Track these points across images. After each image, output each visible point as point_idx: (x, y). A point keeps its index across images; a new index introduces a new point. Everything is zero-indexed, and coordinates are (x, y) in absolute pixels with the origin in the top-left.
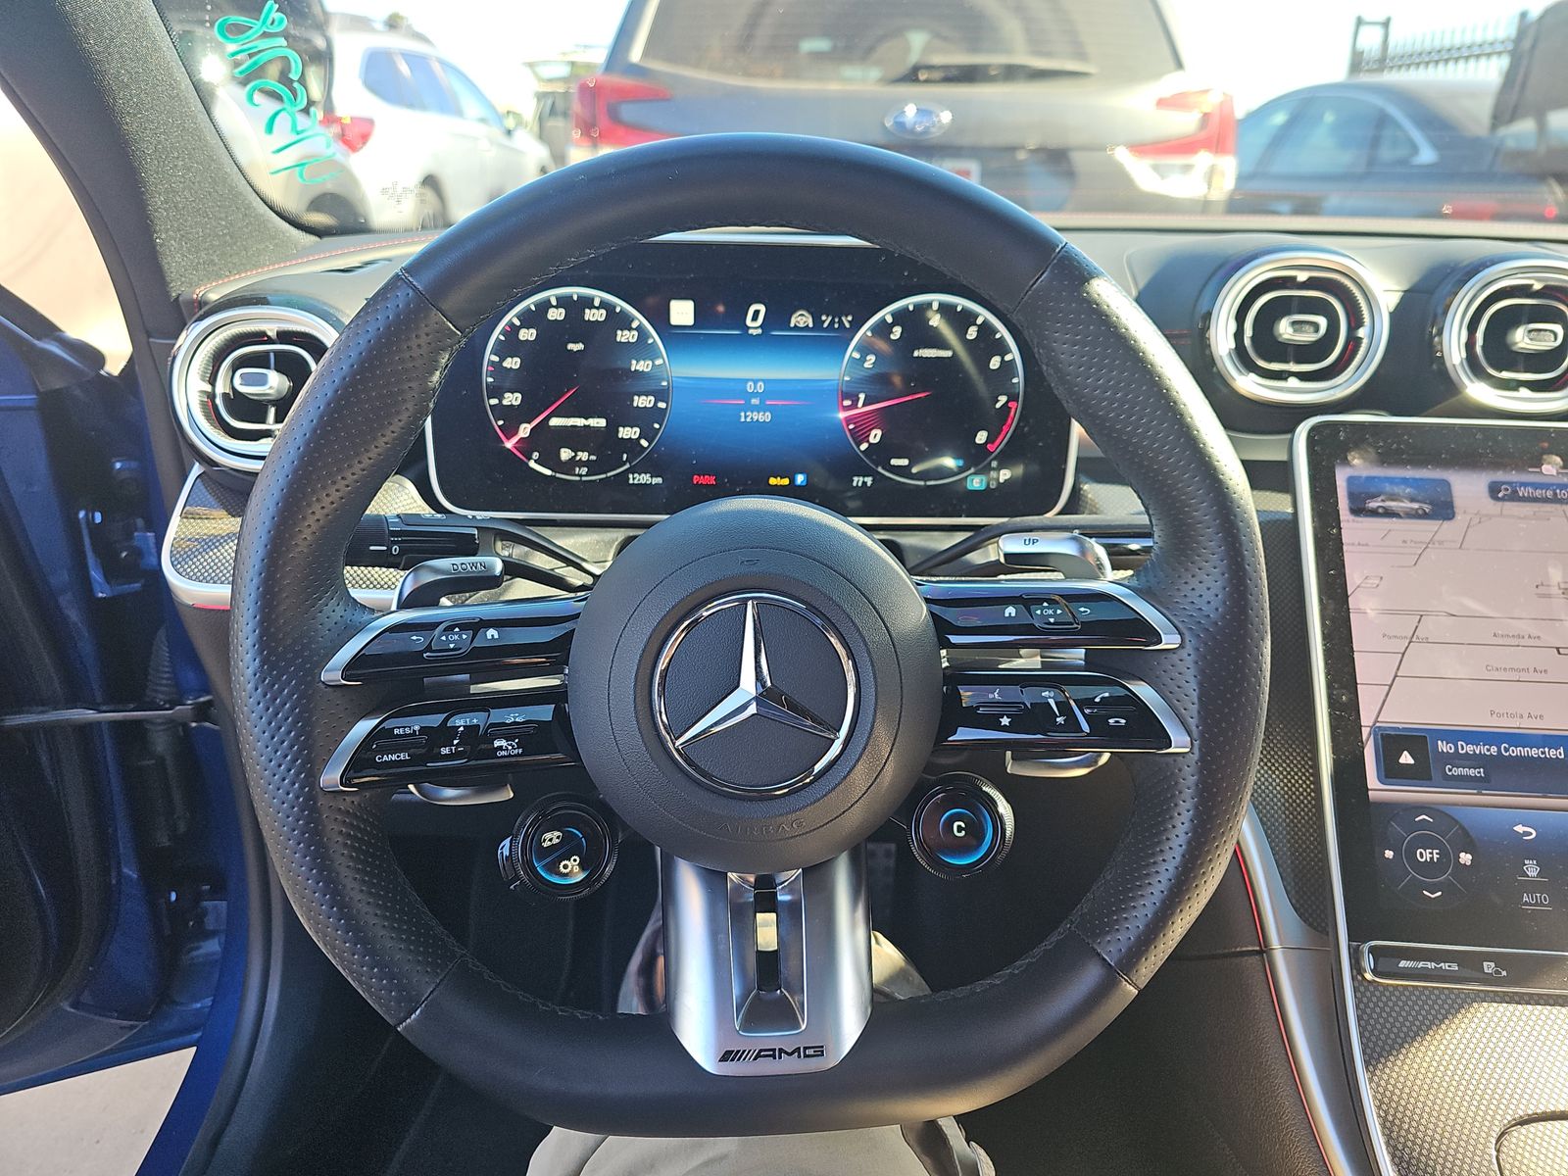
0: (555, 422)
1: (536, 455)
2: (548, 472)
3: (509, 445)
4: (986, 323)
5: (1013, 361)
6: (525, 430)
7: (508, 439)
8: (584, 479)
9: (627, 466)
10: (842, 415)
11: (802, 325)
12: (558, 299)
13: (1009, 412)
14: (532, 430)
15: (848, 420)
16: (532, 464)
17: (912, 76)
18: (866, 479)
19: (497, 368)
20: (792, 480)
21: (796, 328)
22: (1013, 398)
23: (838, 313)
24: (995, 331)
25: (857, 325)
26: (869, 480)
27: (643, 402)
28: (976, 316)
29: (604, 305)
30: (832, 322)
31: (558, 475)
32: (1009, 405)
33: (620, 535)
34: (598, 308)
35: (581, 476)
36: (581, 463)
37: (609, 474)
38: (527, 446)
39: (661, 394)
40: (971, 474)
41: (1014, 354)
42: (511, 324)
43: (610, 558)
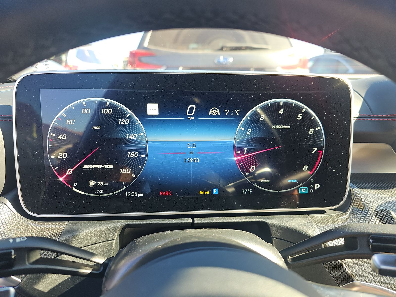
0: (86, 167)
1: (76, 184)
2: (83, 193)
3: (61, 179)
4: (306, 112)
5: (320, 130)
6: (70, 172)
7: (61, 176)
8: (101, 195)
9: (125, 188)
10: (236, 159)
11: (214, 114)
12: (86, 103)
13: (319, 155)
14: (73, 170)
15: (239, 161)
16: (74, 189)
17: (222, 49)
18: (249, 190)
19: (55, 139)
20: (211, 192)
21: (212, 116)
22: (320, 148)
23: (232, 108)
24: (311, 116)
25: (242, 114)
26: (250, 191)
27: (133, 155)
28: (302, 109)
29: (111, 106)
30: (230, 113)
31: (87, 194)
32: (319, 151)
33: (121, 224)
34: (108, 108)
35: (100, 194)
36: (100, 188)
37: (115, 193)
38: (71, 180)
39: (143, 151)
40: (301, 186)
41: (321, 127)
42: (62, 117)
43: (115, 238)
